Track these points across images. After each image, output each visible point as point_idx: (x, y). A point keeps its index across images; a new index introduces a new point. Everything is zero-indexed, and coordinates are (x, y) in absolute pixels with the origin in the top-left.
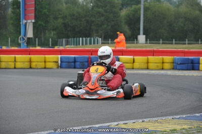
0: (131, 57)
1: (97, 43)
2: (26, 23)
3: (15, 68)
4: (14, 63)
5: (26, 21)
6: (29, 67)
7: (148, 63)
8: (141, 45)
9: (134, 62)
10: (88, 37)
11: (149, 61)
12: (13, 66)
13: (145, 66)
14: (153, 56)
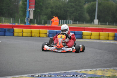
0: (90, 32)
1: (70, 23)
2: (30, 10)
3: (22, 36)
4: (22, 33)
5: (29, 9)
6: (30, 36)
7: (99, 36)
8: (96, 25)
9: (91, 35)
10: (65, 19)
11: (100, 35)
12: (21, 35)
13: (98, 38)
14: (103, 32)
